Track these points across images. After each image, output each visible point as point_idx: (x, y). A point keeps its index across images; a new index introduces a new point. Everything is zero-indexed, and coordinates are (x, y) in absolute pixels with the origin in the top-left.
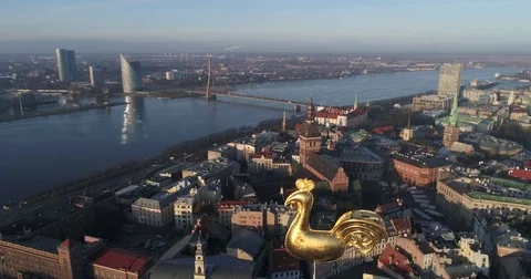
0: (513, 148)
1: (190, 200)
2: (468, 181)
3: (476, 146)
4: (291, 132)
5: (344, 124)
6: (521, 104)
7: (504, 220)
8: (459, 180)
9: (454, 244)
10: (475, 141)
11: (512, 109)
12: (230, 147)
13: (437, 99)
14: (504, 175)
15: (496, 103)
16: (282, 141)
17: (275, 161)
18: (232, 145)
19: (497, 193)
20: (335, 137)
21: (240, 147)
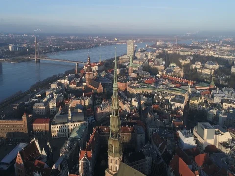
0: (148, 74)
1: (55, 100)
2: (135, 85)
3: (138, 74)
4: (79, 74)
5: (97, 69)
6: (152, 58)
7: (142, 94)
8: (132, 85)
9: (131, 101)
10: (138, 72)
11: (149, 61)
12: (59, 82)
13: (127, 57)
14: (144, 83)
15: (145, 58)
16: (78, 78)
17: (77, 86)
18: (59, 81)
19: (141, 87)
20: (96, 74)
21: (63, 81)
